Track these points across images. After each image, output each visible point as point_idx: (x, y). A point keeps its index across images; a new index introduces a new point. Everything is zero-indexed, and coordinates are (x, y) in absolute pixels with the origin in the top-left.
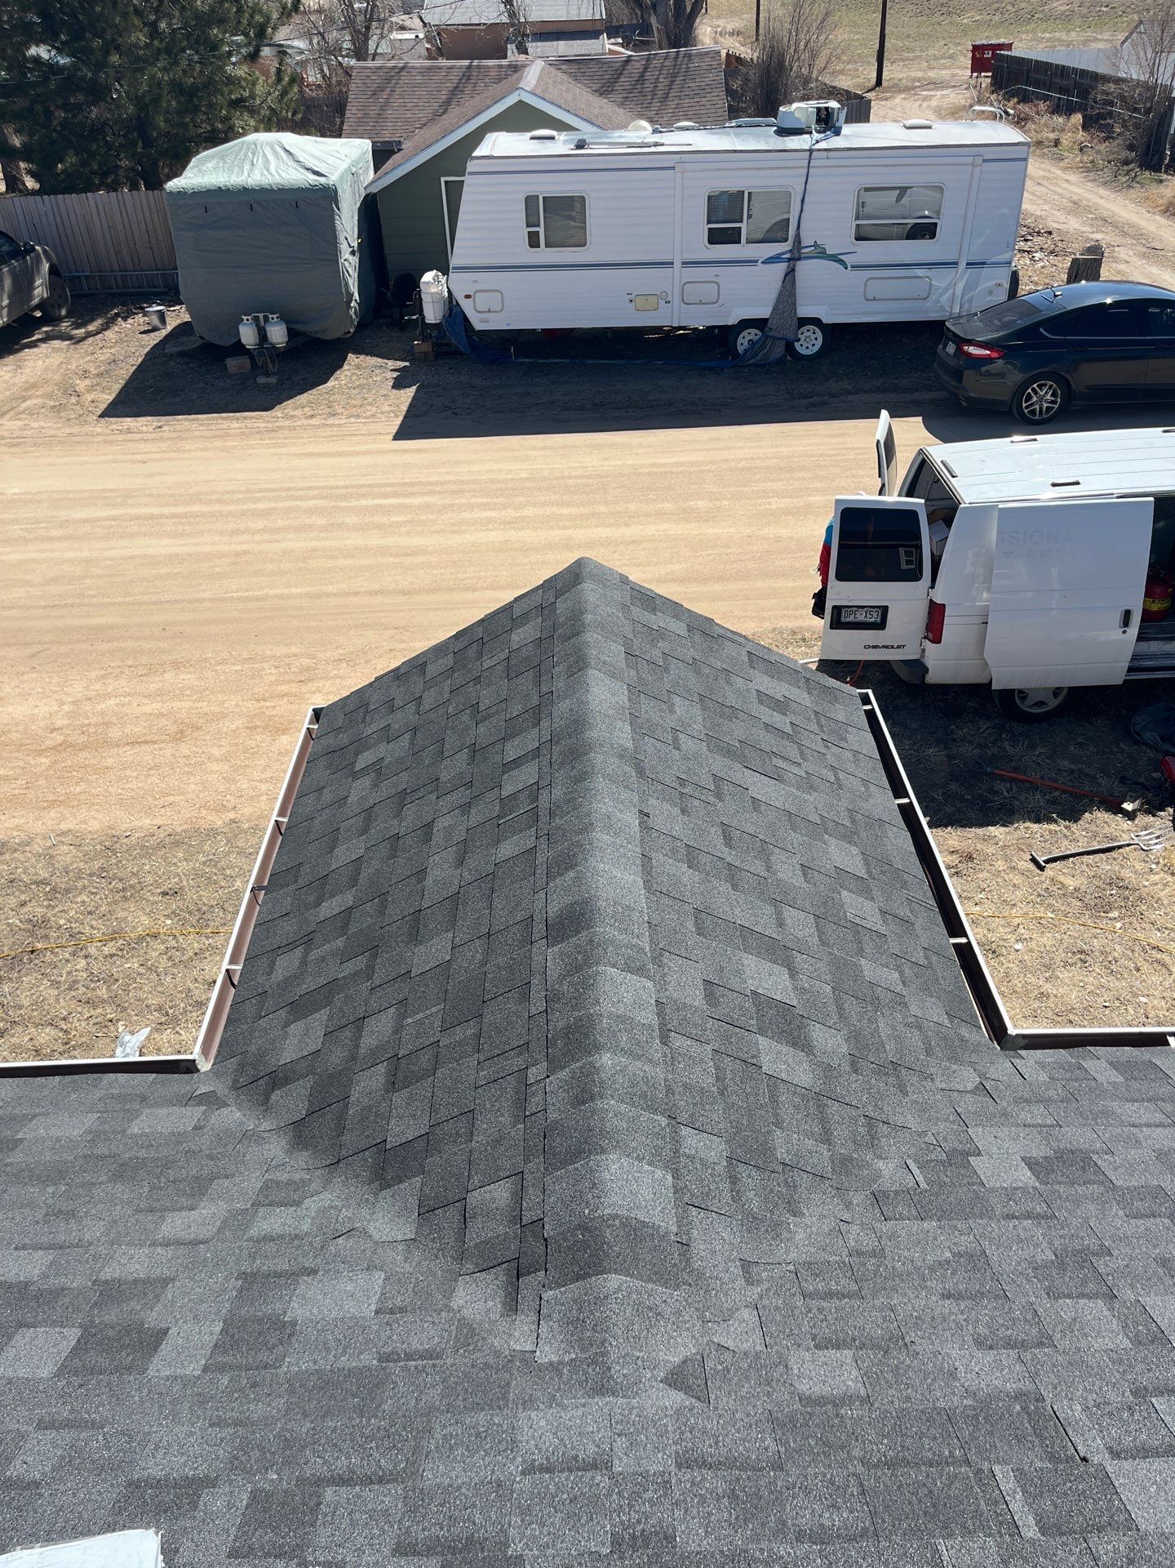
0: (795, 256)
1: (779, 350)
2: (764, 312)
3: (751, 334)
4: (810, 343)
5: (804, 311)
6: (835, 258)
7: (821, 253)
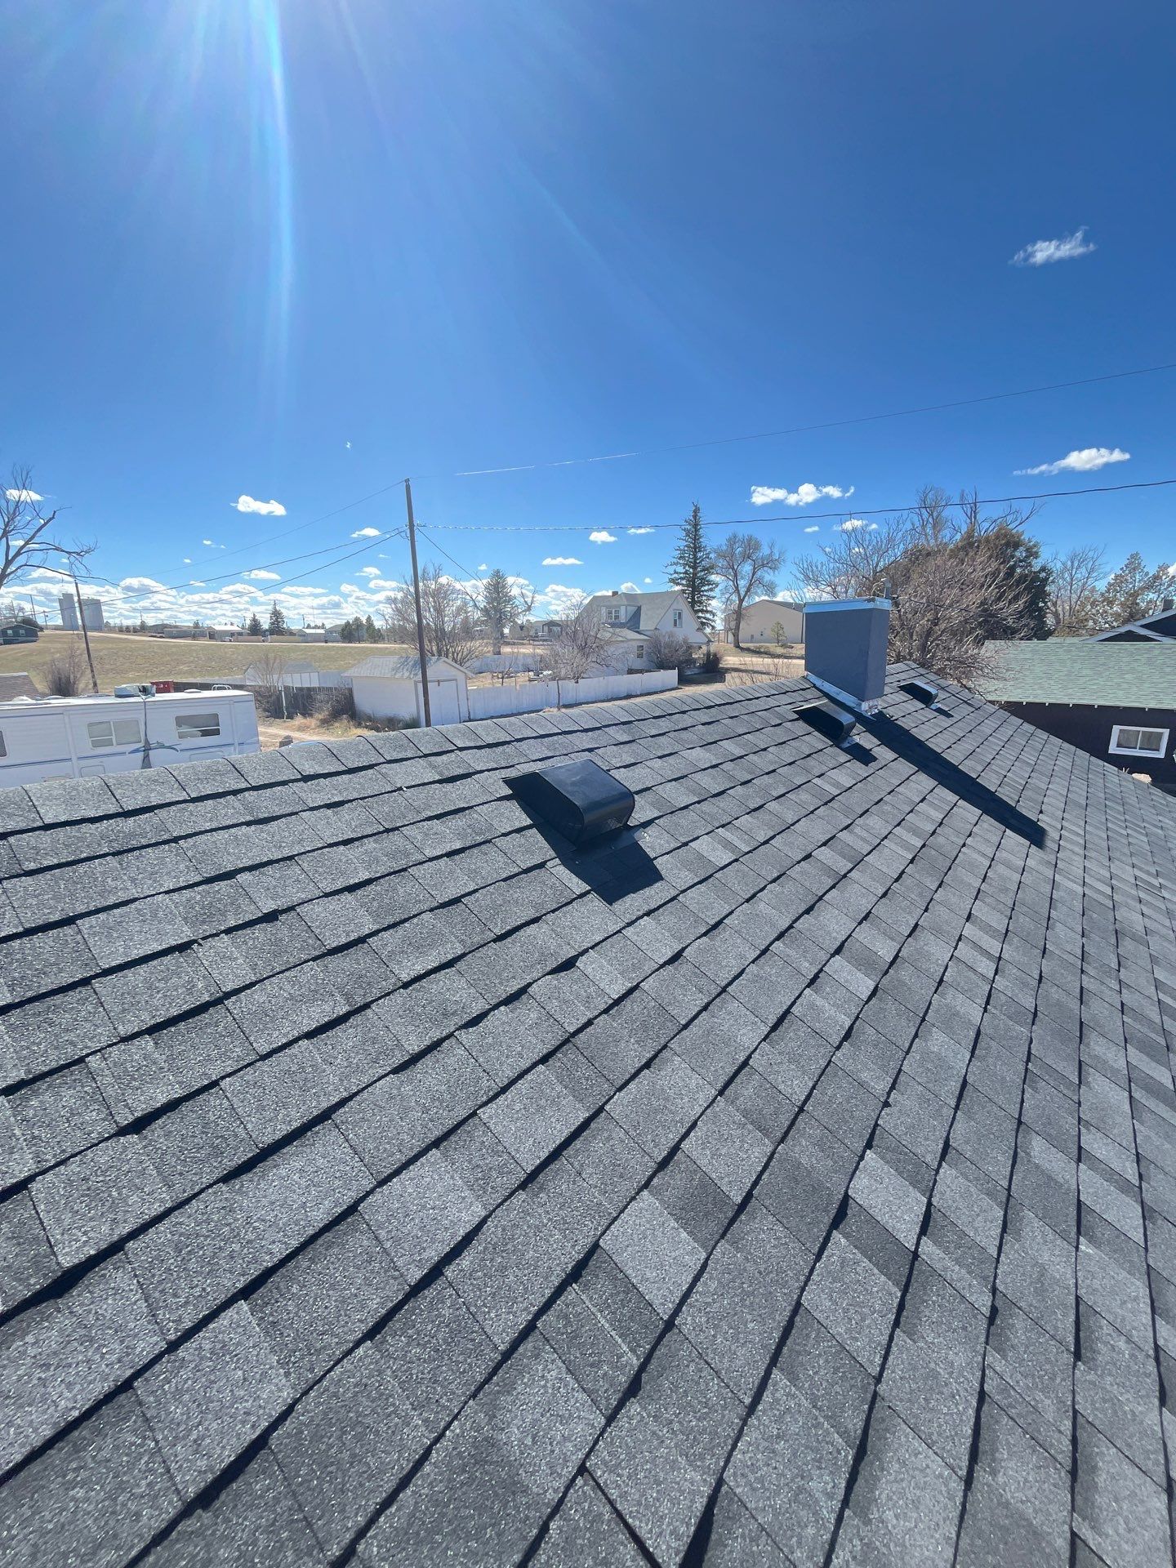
0: (147, 748)
7: (162, 746)
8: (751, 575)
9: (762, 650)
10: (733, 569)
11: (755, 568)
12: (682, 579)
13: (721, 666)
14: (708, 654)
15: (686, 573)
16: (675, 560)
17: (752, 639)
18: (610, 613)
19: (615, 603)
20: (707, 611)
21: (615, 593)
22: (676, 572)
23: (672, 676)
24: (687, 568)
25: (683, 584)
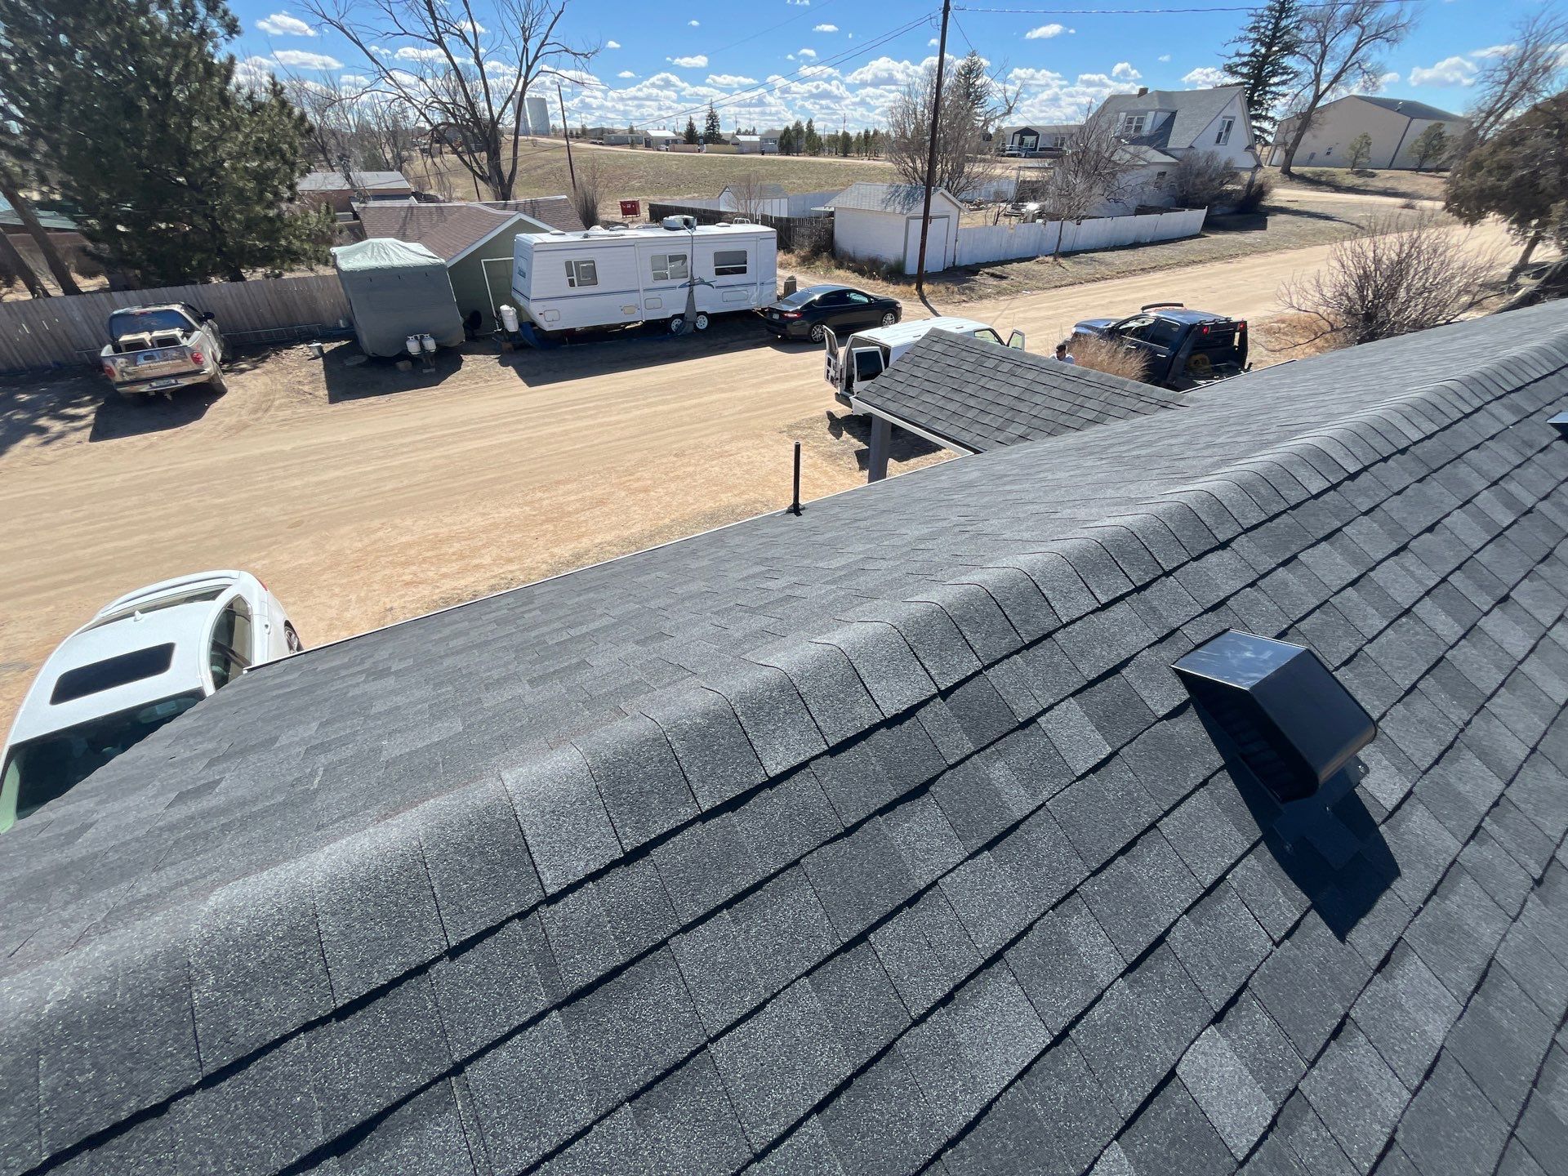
0: (692, 285)
1: (691, 328)
2: (682, 311)
3: (677, 322)
4: (703, 323)
5: (699, 309)
6: (708, 284)
7: (702, 282)
8: (1349, 53)
9: (1323, 179)
10: (1323, 43)
11: (1360, 41)
12: (1244, 64)
13: (1263, 203)
14: (1251, 184)
15: (1252, 55)
16: (1242, 34)
17: (1310, 160)
18: (1130, 121)
19: (1141, 107)
20: (1266, 118)
21: (1143, 92)
22: (1238, 55)
23: (1198, 216)
24: (1257, 47)
25: (1242, 75)
